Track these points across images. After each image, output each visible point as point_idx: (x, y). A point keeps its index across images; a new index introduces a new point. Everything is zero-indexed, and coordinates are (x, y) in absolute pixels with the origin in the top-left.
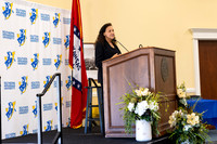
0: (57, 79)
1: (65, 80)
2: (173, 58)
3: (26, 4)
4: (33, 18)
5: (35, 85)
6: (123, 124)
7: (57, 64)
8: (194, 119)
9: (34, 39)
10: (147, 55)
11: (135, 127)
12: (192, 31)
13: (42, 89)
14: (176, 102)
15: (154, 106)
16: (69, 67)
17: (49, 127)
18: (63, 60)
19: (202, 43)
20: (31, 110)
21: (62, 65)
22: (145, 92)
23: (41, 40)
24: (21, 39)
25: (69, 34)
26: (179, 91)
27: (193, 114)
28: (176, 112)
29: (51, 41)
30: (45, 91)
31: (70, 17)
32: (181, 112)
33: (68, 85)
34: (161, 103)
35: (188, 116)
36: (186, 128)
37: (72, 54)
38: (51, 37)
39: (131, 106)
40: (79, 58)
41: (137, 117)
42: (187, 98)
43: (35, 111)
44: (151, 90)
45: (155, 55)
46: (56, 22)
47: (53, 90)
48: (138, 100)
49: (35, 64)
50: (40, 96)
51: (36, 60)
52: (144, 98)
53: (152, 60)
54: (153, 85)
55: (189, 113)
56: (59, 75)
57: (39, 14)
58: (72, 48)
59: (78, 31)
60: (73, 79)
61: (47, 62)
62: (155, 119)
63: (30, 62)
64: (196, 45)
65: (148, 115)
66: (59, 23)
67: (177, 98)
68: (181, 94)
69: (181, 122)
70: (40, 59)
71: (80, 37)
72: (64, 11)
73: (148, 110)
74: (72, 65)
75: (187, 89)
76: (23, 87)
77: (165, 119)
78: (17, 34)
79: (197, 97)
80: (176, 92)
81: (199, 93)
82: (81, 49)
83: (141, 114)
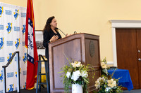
0: (16, 55)
1: (22, 56)
2: (98, 40)
6: (63, 86)
7: (17, 45)
8: (113, 83)
10: (80, 38)
11: (71, 89)
12: (111, 22)
13: (6, 62)
14: (100, 71)
15: (84, 74)
16: (25, 47)
17: (11, 89)
18: (21, 42)
19: (118, 30)
21: (20, 45)
22: (79, 65)
23: (6, 28)
25: (25, 24)
26: (102, 64)
27: (112, 80)
28: (100, 78)
29: (13, 29)
30: (8, 64)
31: (26, 12)
32: (103, 78)
33: (24, 60)
34: (90, 72)
35: (109, 81)
36: (107, 90)
37: (27, 38)
38: (13, 26)
39: (68, 74)
40: (32, 40)
41: (72, 82)
42: (108, 69)
43: (1, 78)
44: (82, 63)
45: (86, 38)
46: (16, 15)
47: (14, 63)
48: (73, 70)
49: (1, 45)
50: (4, 67)
51: (2, 42)
52: (78, 69)
53: (83, 42)
54: (84, 60)
55: (109, 79)
56: (18, 52)
57: (4, 10)
58: (27, 34)
59: (31, 22)
60: (28, 55)
61: (10, 44)
62: (85, 83)
64: (114, 31)
65: (80, 80)
66: (18, 16)
67: (100, 68)
68: (104, 66)
69: (103, 85)
71: (33, 27)
72: (22, 8)
73: (80, 77)
74: (27, 46)
75: (108, 62)
77: (92, 83)
79: (115, 68)
80: (99, 64)
81: (116, 65)
82: (33, 34)
83: (75, 80)
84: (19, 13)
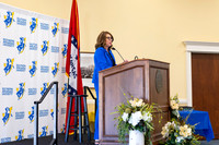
0: (54, 86)
1: (61, 87)
2: (168, 70)
3: (27, 13)
4: (33, 26)
5: (32, 92)
6: (117, 133)
8: (186, 131)
9: (33, 47)
10: (143, 66)
11: (128, 137)
12: (186, 44)
13: (39, 96)
14: (169, 113)
15: (148, 117)
16: (66, 75)
17: (45, 132)
18: (60, 68)
20: (27, 115)
21: (59, 72)
22: (140, 103)
23: (40, 48)
24: (21, 47)
25: (67, 43)
26: (172, 103)
27: (186, 126)
28: (169, 123)
29: (49, 50)
30: (42, 99)
32: (174, 124)
33: (64, 92)
34: (155, 114)
35: (181, 128)
36: (179, 140)
37: (69, 62)
38: (50, 46)
39: (125, 116)
40: (76, 66)
41: (130, 127)
43: (31, 117)
44: (145, 101)
45: (151, 67)
46: (55, 31)
47: (51, 97)
48: (132, 110)
49: (33, 71)
50: (37, 104)
51: (35, 68)
52: (138, 109)
53: (147, 72)
54: (147, 97)
55: (182, 124)
56: (56, 83)
57: (38, 23)
58: (69, 57)
59: (76, 40)
60: (69, 87)
62: (148, 130)
63: (28, 69)
64: (189, 57)
65: (141, 125)
67: (170, 109)
68: (175, 106)
69: (173, 133)
70: (38, 66)
71: (77, 47)
72: (63, 21)
73: (142, 121)
74: (69, 73)
75: (180, 100)
76: (20, 93)
77: (158, 130)
78: (17, 42)
80: (169, 103)
82: (78, 58)
83: (134, 124)
84: (59, 27)
